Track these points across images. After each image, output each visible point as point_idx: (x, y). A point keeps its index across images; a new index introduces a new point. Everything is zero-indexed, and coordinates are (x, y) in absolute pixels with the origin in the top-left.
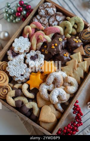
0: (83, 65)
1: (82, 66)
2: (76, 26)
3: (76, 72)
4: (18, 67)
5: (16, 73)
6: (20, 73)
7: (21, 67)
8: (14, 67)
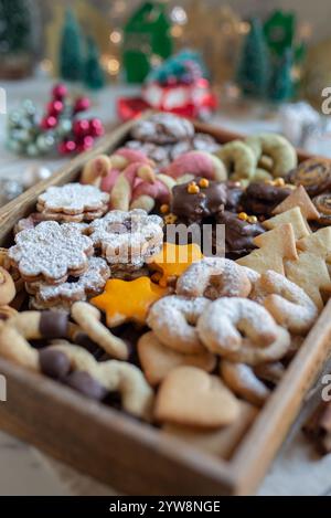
0: (321, 241)
1: (318, 246)
2: (268, 161)
3: (299, 270)
4: (58, 246)
5: (48, 264)
6: (66, 263)
7: (69, 246)
8: (39, 246)
